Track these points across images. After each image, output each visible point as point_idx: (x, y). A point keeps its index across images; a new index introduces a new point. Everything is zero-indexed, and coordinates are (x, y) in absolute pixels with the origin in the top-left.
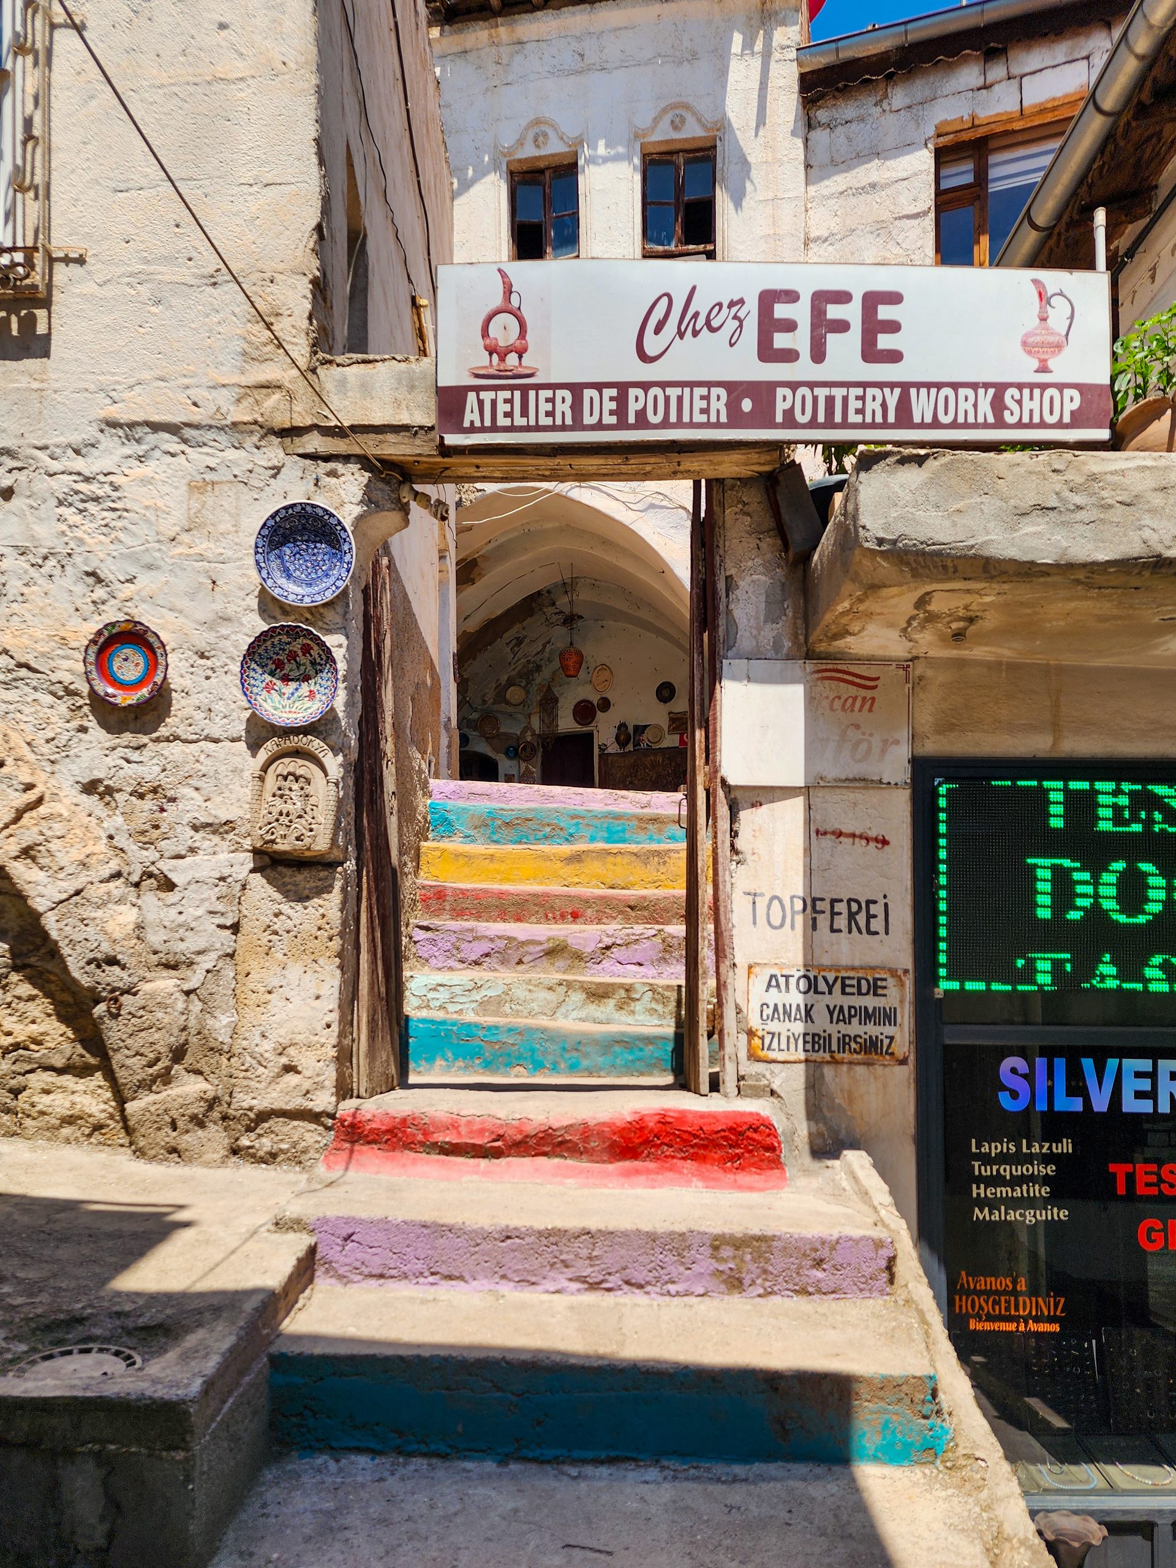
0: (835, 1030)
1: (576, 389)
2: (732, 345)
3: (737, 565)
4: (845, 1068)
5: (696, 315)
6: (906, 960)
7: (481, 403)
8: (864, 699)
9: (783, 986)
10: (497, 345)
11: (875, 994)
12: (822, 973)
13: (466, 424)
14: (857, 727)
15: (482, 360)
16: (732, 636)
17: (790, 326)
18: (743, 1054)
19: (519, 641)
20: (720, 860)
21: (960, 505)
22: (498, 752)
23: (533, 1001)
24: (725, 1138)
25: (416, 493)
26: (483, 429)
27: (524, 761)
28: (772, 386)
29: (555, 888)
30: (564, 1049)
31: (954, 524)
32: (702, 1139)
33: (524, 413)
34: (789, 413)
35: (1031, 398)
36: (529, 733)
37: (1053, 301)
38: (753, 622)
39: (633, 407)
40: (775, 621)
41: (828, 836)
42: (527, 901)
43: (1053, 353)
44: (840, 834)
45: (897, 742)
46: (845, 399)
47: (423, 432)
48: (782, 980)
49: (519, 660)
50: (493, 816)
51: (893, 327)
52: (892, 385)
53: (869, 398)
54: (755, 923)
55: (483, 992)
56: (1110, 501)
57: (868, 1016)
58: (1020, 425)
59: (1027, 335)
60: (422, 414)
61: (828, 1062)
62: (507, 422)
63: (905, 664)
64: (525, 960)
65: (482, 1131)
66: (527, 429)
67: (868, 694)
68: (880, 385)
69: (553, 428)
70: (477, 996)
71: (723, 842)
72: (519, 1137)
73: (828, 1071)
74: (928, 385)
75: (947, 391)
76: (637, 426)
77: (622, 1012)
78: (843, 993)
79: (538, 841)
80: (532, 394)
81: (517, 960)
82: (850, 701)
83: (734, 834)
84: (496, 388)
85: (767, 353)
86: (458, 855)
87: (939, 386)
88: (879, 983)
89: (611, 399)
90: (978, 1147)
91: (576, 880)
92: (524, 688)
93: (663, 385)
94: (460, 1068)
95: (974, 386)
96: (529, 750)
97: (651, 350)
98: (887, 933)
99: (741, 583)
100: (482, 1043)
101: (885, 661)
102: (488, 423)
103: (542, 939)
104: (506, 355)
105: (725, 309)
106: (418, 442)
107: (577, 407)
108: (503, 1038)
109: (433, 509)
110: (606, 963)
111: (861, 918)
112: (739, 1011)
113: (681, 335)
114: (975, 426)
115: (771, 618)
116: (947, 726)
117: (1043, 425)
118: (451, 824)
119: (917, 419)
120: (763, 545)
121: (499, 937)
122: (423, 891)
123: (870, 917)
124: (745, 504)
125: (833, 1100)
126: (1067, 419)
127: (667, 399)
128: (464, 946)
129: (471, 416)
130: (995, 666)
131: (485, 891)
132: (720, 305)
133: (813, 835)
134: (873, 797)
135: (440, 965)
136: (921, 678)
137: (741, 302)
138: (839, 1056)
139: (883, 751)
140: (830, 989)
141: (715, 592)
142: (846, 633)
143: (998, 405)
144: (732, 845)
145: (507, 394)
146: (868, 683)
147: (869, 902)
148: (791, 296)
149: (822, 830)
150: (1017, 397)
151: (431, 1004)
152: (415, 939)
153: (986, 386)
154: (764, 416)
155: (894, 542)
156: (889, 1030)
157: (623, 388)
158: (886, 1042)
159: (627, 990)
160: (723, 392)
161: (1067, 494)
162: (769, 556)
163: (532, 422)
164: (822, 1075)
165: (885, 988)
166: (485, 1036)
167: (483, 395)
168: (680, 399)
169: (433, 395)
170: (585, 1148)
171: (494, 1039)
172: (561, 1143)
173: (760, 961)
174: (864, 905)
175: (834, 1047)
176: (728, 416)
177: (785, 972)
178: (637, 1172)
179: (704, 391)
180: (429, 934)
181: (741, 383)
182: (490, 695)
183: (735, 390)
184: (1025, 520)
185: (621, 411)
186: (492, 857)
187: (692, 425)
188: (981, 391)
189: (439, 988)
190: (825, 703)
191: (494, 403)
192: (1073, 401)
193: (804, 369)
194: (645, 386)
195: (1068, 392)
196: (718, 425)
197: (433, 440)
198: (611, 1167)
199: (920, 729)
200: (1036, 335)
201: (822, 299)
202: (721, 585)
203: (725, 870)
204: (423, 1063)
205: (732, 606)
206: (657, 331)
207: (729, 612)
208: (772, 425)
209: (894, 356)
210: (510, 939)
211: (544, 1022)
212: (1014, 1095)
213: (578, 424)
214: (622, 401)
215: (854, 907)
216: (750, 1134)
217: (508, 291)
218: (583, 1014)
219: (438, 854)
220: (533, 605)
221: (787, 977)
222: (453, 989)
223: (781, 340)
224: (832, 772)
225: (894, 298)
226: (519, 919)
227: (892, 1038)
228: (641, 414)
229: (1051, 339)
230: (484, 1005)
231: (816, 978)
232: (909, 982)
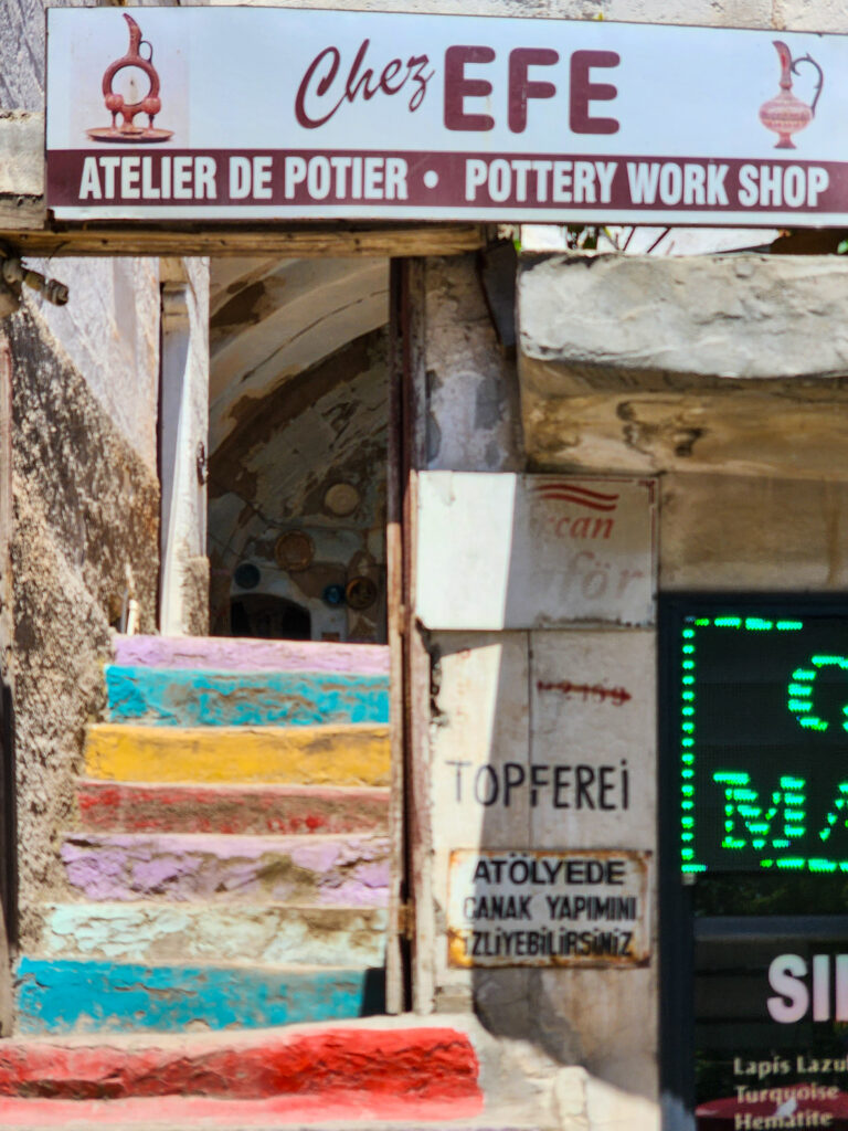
0: (557, 927)
1: (222, 157)
2: (412, 109)
3: (442, 357)
4: (569, 973)
5: (369, 74)
6: (648, 839)
7: (102, 171)
8: (599, 522)
9: (493, 876)
10: (122, 103)
11: (610, 882)
12: (544, 858)
13: (83, 195)
14: (590, 555)
15: (104, 120)
16: (434, 442)
17: (483, 88)
18: (441, 960)
19: (347, 411)
20: (415, 721)
21: (633, 312)
22: (310, 595)
23: (230, 937)
24: (408, 1060)
25: (26, 273)
26: (104, 202)
27: (356, 609)
28: (461, 158)
29: (288, 786)
30: (264, 996)
31: (626, 333)
32: (379, 1063)
33: (157, 183)
34: (483, 191)
35: (771, 177)
36: (364, 563)
37: (799, 67)
38: (460, 427)
39: (291, 181)
40: (488, 426)
41: (554, 691)
42: (241, 804)
43: (797, 127)
44: (567, 687)
45: (639, 574)
46: (550, 175)
47: (29, 201)
48: (492, 868)
49: (348, 440)
50: (204, 685)
51: (608, 92)
52: (606, 159)
53: (578, 174)
54: (459, 798)
55: (158, 928)
56: (800, 310)
57: (600, 908)
58: (758, 207)
59: (768, 105)
60: (30, 181)
61: (549, 967)
62: (135, 194)
63: (650, 480)
64: (229, 884)
65: (95, 1066)
66: (160, 202)
67: (604, 515)
68: (592, 159)
69: (193, 202)
70: (149, 933)
71: (419, 700)
72: (144, 1071)
73: (548, 978)
74: (650, 160)
75: (672, 168)
76: (296, 201)
77: (360, 949)
78: (569, 881)
79: (273, 721)
80: (166, 161)
81: (216, 885)
82: (581, 524)
83: (434, 689)
84: (121, 154)
85: (455, 119)
86: (143, 743)
87: (662, 161)
88: (616, 868)
89: (265, 169)
90: (744, 1067)
91: (323, 775)
92: (358, 487)
93: (329, 154)
94: (114, 1027)
95: (704, 162)
96: (364, 591)
97: (313, 113)
98: (625, 804)
99: (447, 381)
100: (145, 992)
101: (625, 476)
102: (110, 194)
103: (254, 854)
104: (133, 114)
105: (404, 69)
106: (23, 213)
107: (222, 177)
108: (178, 984)
109: (47, 291)
110: (348, 887)
111: (594, 790)
112: (438, 908)
113: (350, 96)
114: (706, 207)
115: (484, 422)
116: (701, 553)
117: (785, 208)
118: (140, 699)
119: (636, 199)
120: (474, 336)
121: (190, 854)
122: (85, 794)
123: (604, 787)
124: (450, 286)
125: (552, 1012)
126: (813, 202)
127: (333, 171)
128: (138, 867)
129: (89, 185)
130: (761, 482)
131: (179, 792)
132: (398, 62)
133: (535, 689)
134: (611, 641)
135: (102, 895)
136: (670, 497)
137: (424, 59)
138: (562, 959)
139: (622, 586)
140: (553, 875)
141: (412, 391)
142: (561, 445)
143: (732, 185)
144: (433, 706)
145: (135, 161)
146: (603, 503)
147: (605, 770)
148: (485, 55)
149: (546, 682)
150: (755, 175)
151: (82, 946)
152: (66, 859)
153: (718, 162)
154: (452, 190)
155: (560, 351)
156: (625, 925)
157: (279, 157)
158: (622, 940)
159: (367, 919)
160: (402, 164)
161: (752, 301)
162: (480, 349)
163: (166, 195)
164: (540, 984)
165: (621, 873)
166: (151, 982)
167: (104, 161)
168: (349, 171)
169: (42, 158)
170: (230, 1081)
171: (161, 986)
172: (198, 1077)
173: (463, 845)
174: (597, 773)
175: (556, 947)
176: (410, 191)
177: (497, 857)
178: (295, 1106)
179: (378, 162)
180: (87, 852)
181: (424, 154)
182: (297, 500)
183: (417, 162)
184: (706, 329)
185: (277, 183)
186: (195, 745)
187: (364, 201)
188: (712, 168)
189: (95, 924)
190: (550, 527)
191: (118, 171)
192: (820, 181)
193: (500, 138)
194: (307, 155)
195: (813, 172)
196: (396, 202)
197: (40, 212)
198: (261, 1103)
199: (667, 559)
200: (777, 105)
201: (522, 59)
202: (420, 383)
203: (421, 734)
204: (60, 1020)
205: (434, 408)
206: (322, 90)
207: (430, 416)
208: (460, 201)
209: (609, 126)
210: (208, 856)
211: (245, 963)
212: (788, 1002)
213: (223, 198)
214: (278, 171)
215: (585, 776)
216: (439, 1053)
217: (137, 40)
218: (302, 953)
219: (113, 740)
220: (370, 351)
221: (499, 864)
222: (114, 925)
223: (472, 106)
224: (558, 610)
225: (610, 59)
226: (228, 830)
227: (629, 935)
228: (302, 188)
229: (795, 110)
230: (158, 944)
231: (534, 864)
232: (652, 867)
